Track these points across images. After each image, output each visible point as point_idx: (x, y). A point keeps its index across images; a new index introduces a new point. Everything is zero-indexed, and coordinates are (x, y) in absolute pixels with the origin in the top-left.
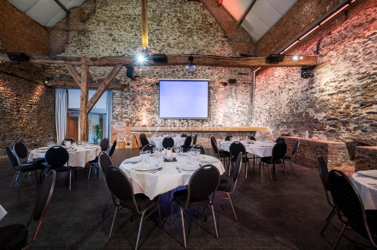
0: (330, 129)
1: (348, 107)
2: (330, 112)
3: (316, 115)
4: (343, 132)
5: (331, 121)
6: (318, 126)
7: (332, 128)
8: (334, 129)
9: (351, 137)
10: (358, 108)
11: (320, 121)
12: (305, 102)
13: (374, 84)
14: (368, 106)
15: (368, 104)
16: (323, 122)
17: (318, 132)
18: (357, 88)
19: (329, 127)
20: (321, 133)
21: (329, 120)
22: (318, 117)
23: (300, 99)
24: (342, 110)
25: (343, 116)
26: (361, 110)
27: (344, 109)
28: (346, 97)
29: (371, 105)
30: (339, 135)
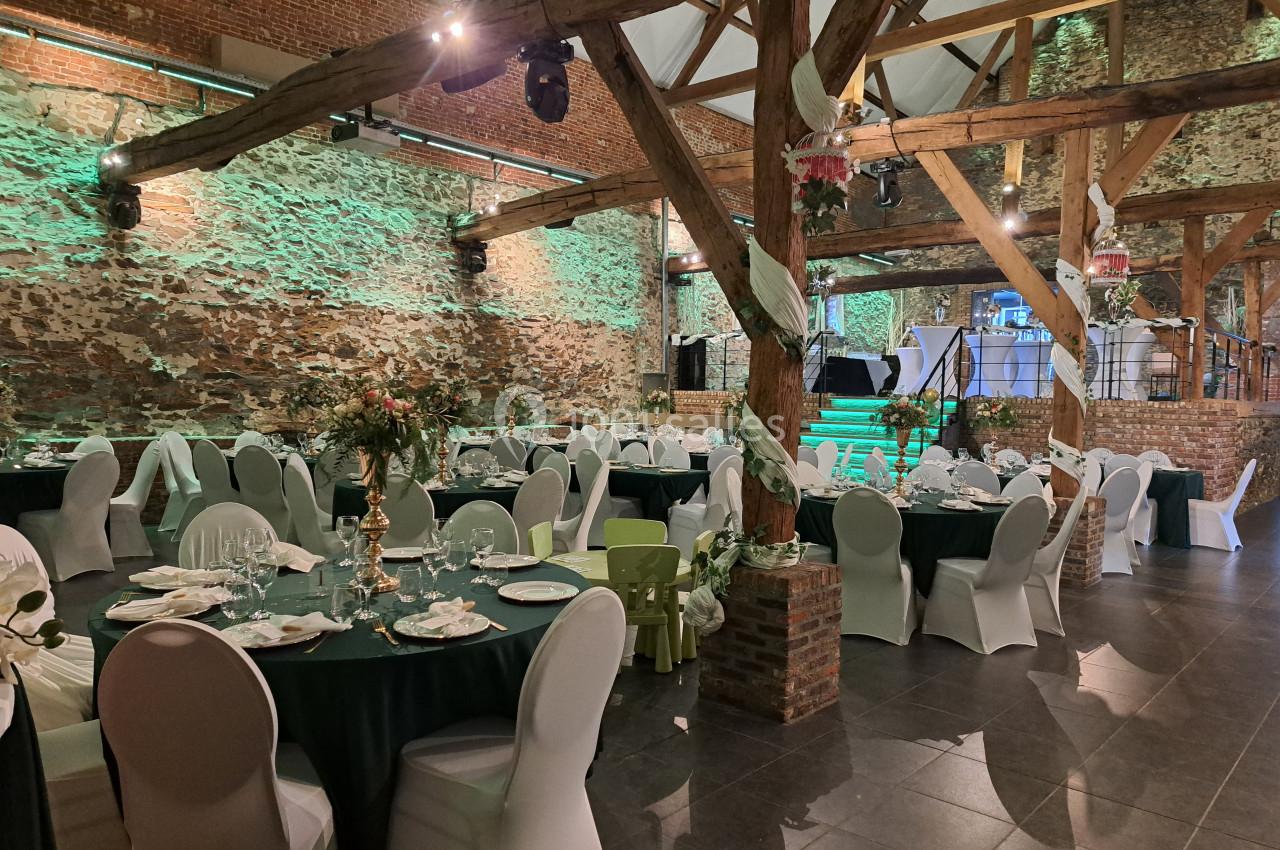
0: (213, 403)
1: (262, 350)
2: (212, 356)
3: (158, 360)
4: (252, 410)
5: (218, 381)
6: (168, 393)
7: (220, 401)
8: (226, 402)
9: (273, 420)
10: (291, 354)
11: (178, 378)
12: (96, 306)
13: (318, 312)
14: (310, 354)
15: (308, 351)
16: (188, 382)
17: (167, 413)
18: (285, 310)
19: (209, 398)
20: (180, 417)
21: (207, 376)
22: (167, 367)
23: (67, 289)
24: (250, 354)
25: (254, 369)
26: (295, 360)
27: (255, 352)
28: (259, 324)
29: (315, 353)
30: (242, 418)
